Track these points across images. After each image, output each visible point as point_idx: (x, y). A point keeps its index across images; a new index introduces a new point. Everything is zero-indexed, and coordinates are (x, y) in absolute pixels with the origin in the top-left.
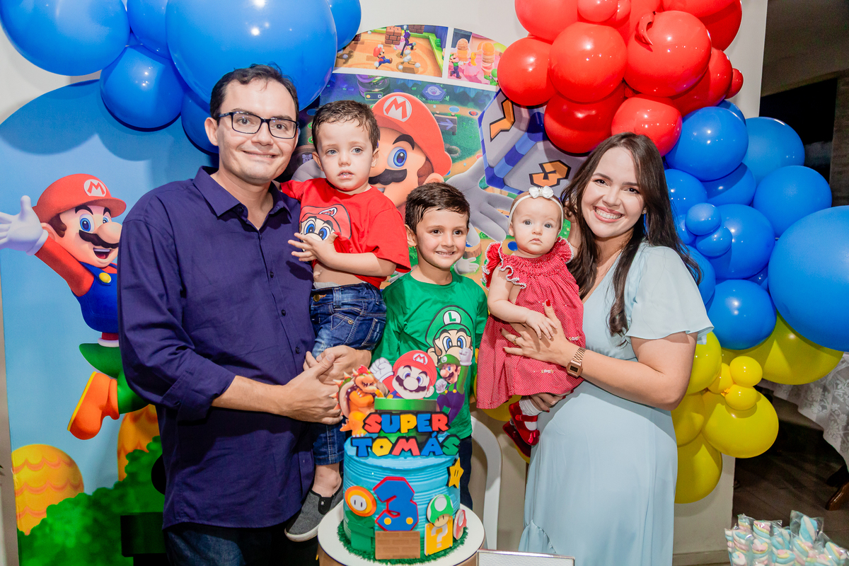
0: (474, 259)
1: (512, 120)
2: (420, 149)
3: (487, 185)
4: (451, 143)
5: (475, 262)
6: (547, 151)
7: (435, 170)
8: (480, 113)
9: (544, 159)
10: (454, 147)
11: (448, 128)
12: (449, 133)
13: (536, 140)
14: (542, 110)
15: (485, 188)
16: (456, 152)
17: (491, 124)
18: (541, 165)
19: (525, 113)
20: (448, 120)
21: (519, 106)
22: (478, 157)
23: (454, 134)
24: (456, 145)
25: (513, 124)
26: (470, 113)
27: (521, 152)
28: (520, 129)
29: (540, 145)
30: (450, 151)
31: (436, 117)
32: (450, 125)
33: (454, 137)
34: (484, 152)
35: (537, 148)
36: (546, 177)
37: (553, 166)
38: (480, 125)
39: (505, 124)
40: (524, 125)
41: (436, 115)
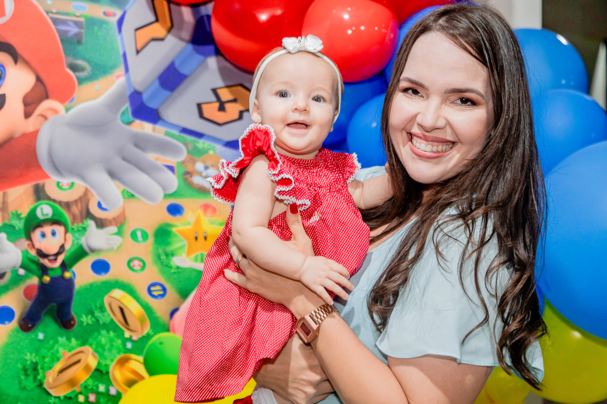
0: (113, 229)
1: (169, 24)
2: (27, 64)
3: (131, 118)
4: (75, 56)
5: (115, 234)
6: (222, 72)
7: (50, 93)
8: (119, 14)
9: (218, 82)
10: (80, 62)
11: (71, 34)
12: (72, 42)
13: (206, 55)
14: (208, 9)
15: (129, 123)
16: (82, 69)
17: (137, 30)
18: (214, 91)
19: (187, 13)
20: (70, 23)
21: (179, 4)
22: (118, 77)
23: (79, 42)
24: (84, 59)
25: (169, 31)
26: (105, 14)
27: (184, 70)
28: (181, 39)
29: (212, 62)
30: (74, 68)
31: (51, 18)
32: (74, 30)
33: (80, 48)
34: (127, 69)
35: (206, 67)
36: (222, 108)
37: (232, 92)
38: (120, 30)
39: (158, 30)
40: (187, 34)
41: (51, 15)
